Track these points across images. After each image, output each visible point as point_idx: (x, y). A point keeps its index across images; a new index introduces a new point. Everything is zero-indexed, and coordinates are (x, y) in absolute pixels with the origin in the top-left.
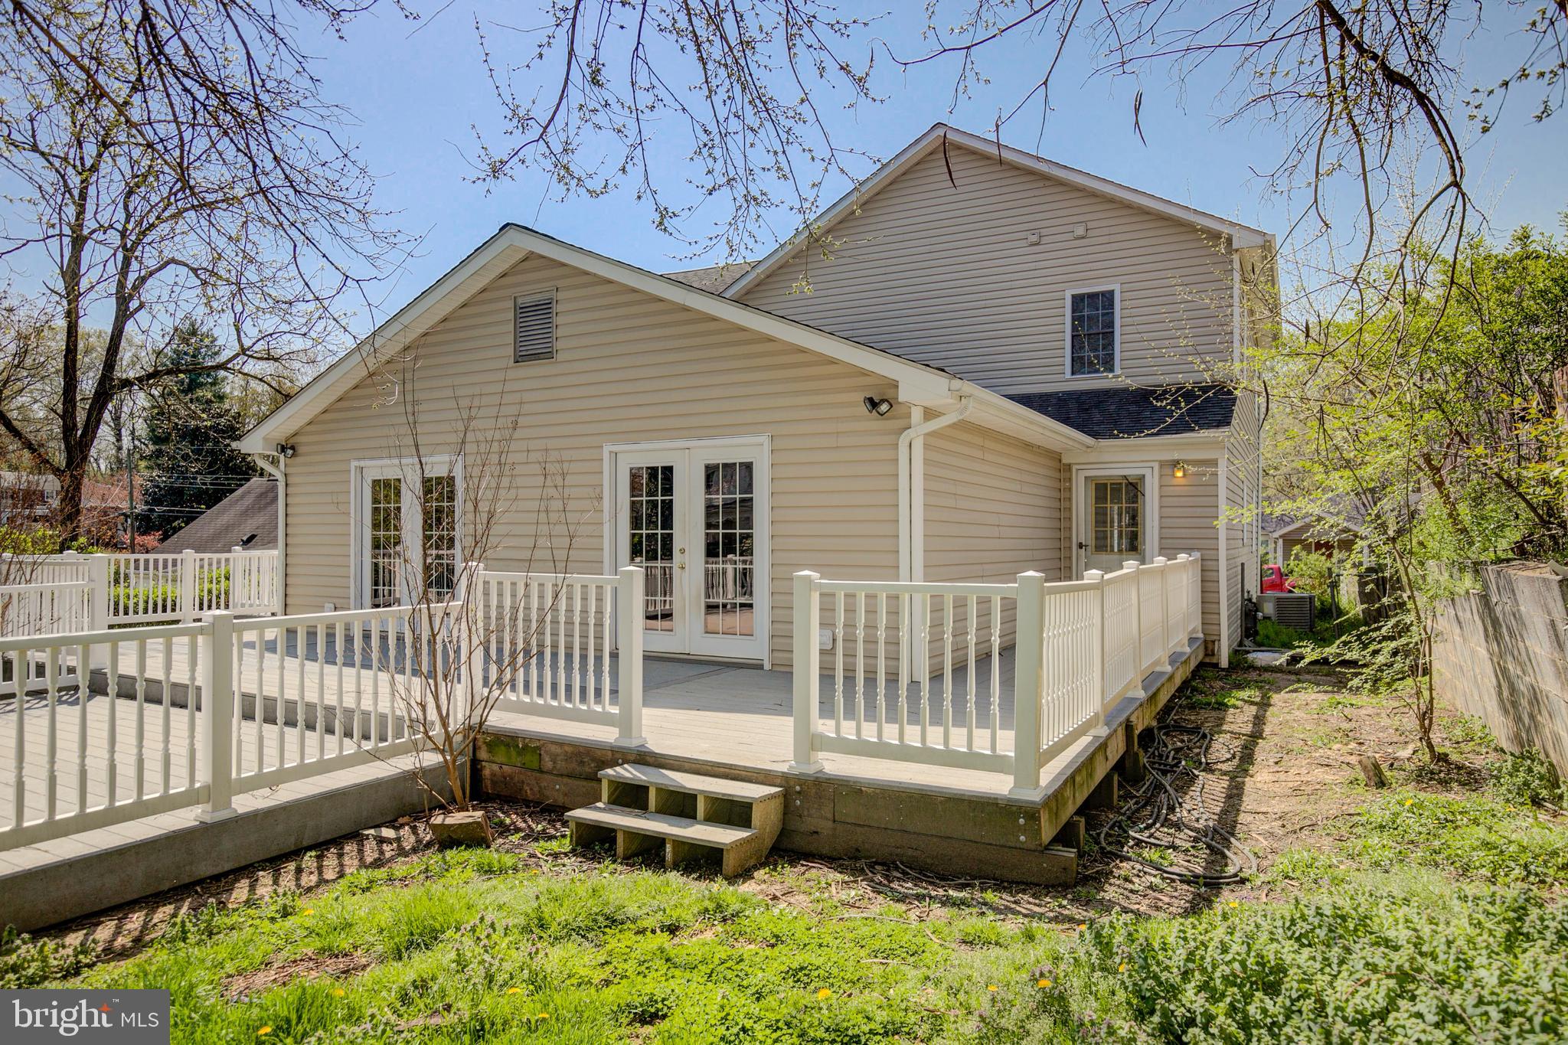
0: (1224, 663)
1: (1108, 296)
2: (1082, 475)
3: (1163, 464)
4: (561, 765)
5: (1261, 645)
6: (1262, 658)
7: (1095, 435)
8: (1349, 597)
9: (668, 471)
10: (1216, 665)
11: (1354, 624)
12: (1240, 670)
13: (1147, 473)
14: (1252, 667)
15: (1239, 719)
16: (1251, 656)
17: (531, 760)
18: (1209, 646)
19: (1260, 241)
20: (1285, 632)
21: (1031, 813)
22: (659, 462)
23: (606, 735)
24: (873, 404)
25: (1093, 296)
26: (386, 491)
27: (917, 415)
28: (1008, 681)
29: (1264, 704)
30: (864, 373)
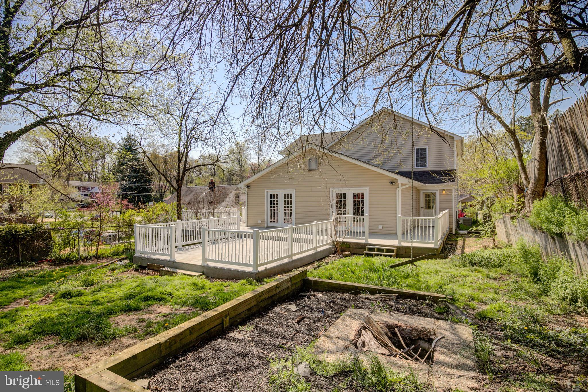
0: (454, 233)
1: (425, 149)
2: (422, 192)
3: (440, 190)
4: (354, 246)
5: (460, 230)
6: (462, 232)
7: (425, 183)
8: (480, 217)
9: (345, 194)
10: (452, 234)
11: (482, 224)
12: (457, 234)
13: (437, 192)
14: (460, 234)
15: (460, 242)
16: (459, 232)
17: (348, 246)
18: (450, 230)
19: (460, 139)
20: (466, 227)
21: (437, 249)
22: (343, 192)
23: (363, 241)
24: (392, 183)
25: (421, 149)
26: (273, 197)
27: (400, 185)
28: (433, 232)
29: (464, 240)
30: (389, 177)
